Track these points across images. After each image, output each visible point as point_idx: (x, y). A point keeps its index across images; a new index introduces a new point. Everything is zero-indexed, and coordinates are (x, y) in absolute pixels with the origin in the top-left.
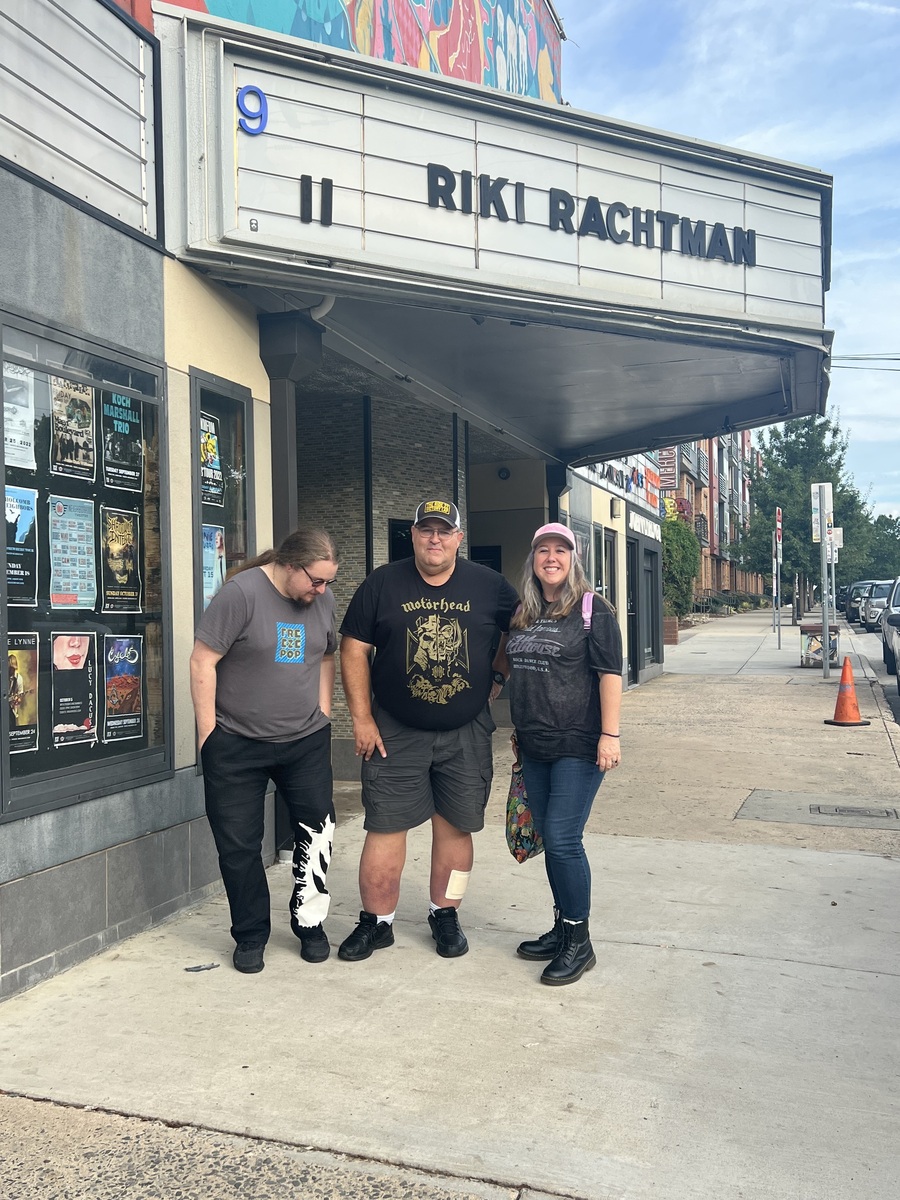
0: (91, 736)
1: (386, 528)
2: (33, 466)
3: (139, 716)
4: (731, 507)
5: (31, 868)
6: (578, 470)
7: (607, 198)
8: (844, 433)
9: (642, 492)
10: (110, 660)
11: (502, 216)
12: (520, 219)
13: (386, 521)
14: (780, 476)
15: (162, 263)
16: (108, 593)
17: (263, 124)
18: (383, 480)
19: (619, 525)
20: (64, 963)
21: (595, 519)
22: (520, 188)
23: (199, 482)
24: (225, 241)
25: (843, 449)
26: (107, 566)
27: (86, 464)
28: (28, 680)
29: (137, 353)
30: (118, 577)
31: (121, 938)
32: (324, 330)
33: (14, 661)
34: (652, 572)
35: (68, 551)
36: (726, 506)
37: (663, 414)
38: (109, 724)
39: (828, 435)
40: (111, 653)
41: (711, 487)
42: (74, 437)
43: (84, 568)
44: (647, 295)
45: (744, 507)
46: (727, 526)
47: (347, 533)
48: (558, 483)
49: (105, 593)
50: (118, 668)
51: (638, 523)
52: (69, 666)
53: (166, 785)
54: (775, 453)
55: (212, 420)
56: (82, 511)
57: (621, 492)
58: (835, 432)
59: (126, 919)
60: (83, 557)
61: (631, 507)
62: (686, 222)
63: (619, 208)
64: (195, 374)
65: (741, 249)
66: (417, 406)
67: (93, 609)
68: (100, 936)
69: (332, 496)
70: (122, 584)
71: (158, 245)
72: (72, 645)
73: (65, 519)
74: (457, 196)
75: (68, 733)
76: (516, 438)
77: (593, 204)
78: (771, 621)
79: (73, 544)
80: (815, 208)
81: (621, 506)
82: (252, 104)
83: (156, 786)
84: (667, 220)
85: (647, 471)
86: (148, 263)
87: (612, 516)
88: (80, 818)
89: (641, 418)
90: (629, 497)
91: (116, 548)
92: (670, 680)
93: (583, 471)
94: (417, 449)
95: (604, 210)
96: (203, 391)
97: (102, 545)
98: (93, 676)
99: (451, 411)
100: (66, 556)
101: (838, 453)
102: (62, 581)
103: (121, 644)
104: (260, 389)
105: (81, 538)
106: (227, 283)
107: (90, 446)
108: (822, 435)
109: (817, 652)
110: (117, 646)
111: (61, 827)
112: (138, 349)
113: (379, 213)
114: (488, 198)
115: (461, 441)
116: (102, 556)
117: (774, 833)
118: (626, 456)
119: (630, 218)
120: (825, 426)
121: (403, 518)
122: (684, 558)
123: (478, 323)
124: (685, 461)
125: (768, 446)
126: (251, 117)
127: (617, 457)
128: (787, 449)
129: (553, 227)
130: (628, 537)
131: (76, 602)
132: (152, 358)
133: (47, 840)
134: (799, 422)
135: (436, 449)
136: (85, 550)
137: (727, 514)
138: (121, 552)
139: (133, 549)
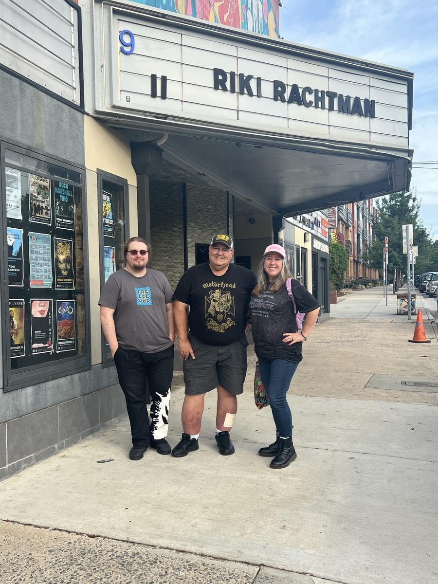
0: (51, 349)
1: (194, 248)
2: (21, 218)
3: (74, 340)
4: (363, 237)
5: (22, 413)
6: (288, 219)
7: (302, 85)
8: (419, 200)
9: (319, 230)
10: (60, 312)
11: (250, 94)
12: (259, 95)
13: (194, 244)
14: (387, 221)
15: (83, 118)
16: (58, 280)
17: (132, 49)
18: (192, 224)
19: (308, 246)
20: (38, 459)
21: (296, 243)
22: (259, 80)
23: (102, 225)
24: (114, 107)
25: (418, 208)
26: (57, 267)
27: (46, 217)
28: (19, 322)
29: (71, 162)
30: (63, 272)
31: (66, 447)
32: (163, 150)
33: (12, 313)
34: (324, 269)
35: (38, 259)
36: (361, 236)
37: (329, 191)
38: (59, 343)
39: (411, 201)
40: (60, 309)
41: (353, 227)
42: (41, 204)
43: (47, 268)
44: (321, 133)
45: (370, 236)
46: (361, 246)
47: (175, 250)
48: (278, 225)
50: (64, 316)
51: (318, 245)
52: (39, 316)
53: (87, 373)
54: (385, 210)
55: (109, 195)
56: (45, 239)
57: (309, 230)
58: (414, 200)
59: (68, 437)
60: (46, 262)
61: (314, 237)
62: (341, 96)
63: (308, 90)
64: (100, 173)
65: (368, 109)
66: (209, 188)
67: (51, 287)
68: (56, 446)
69: (168, 232)
70: (65, 276)
71: (81, 109)
72: (40, 305)
73: (36, 244)
74: (228, 84)
75: (39, 348)
76: (258, 203)
77: (295, 88)
78: (382, 292)
79: (41, 256)
80: (404, 89)
81: (309, 237)
82: (127, 39)
83: (82, 373)
84: (332, 95)
85: (322, 219)
86: (76, 118)
87: (305, 241)
88: (45, 389)
89: (319, 193)
90: (313, 232)
91: (62, 258)
92: (333, 321)
93: (290, 219)
94: (209, 209)
95: (301, 91)
96: (104, 181)
97: (55, 257)
98: (51, 321)
99: (226, 190)
100: (38, 262)
101: (416, 210)
102: (36, 274)
103: (65, 305)
104: (132, 180)
105: (44, 253)
106: (115, 127)
107: (49, 208)
108: (408, 201)
109: (405, 307)
110: (63, 306)
111: (36, 393)
112: (72, 160)
113: (189, 93)
114: (243, 85)
115: (231, 205)
116: (55, 262)
117: (383, 395)
118: (312, 212)
119: (313, 94)
120: (409, 197)
121: (202, 243)
122: (340, 262)
123: (239, 147)
124: (340, 214)
125: (381, 207)
126: (127, 46)
127: (307, 213)
128: (390, 208)
129: (275, 99)
130: (312, 252)
131: (42, 284)
132: (78, 165)
133: (30, 399)
134: (397, 195)
135: (219, 209)
136: (47, 259)
137: (361, 240)
138: (64, 259)
139: (70, 258)
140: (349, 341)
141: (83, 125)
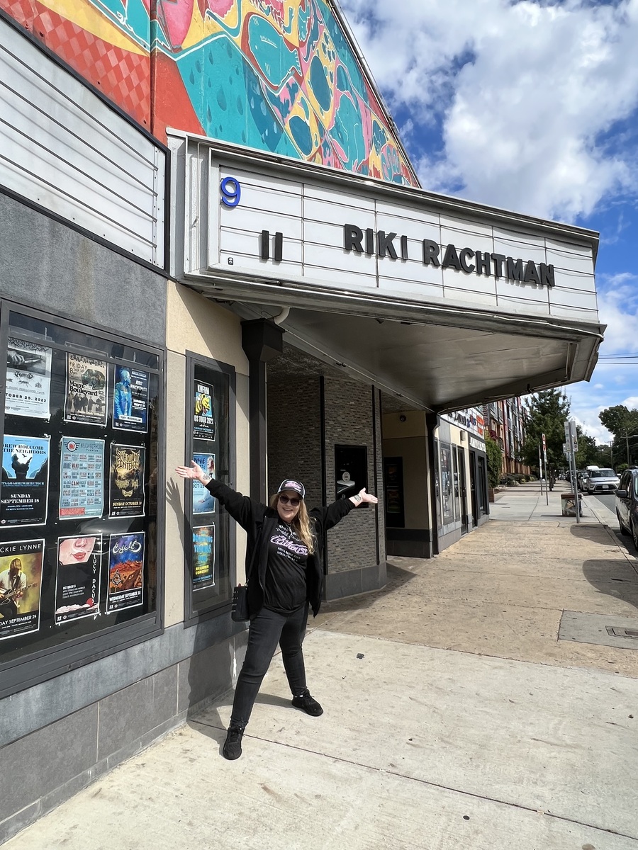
0: (94, 611)
1: (333, 450)
2: (48, 416)
3: (141, 590)
4: (514, 434)
5: (15, 735)
6: (443, 416)
7: (460, 245)
8: (569, 398)
9: (475, 428)
10: (114, 552)
11: (393, 257)
12: (405, 258)
13: (333, 445)
14: (540, 419)
15: (165, 284)
16: (114, 504)
17: (237, 201)
18: (331, 423)
19: (465, 445)
20: (47, 807)
21: (452, 442)
22: (404, 240)
23: (192, 425)
24: (211, 270)
25: (569, 405)
26: (115, 486)
27: (98, 414)
28: (31, 576)
29: (142, 339)
30: (124, 492)
31: (111, 767)
32: (284, 331)
33: (18, 563)
34: (482, 468)
35: (78, 476)
36: (512, 433)
37: (490, 384)
38: (111, 599)
39: (561, 399)
40: (116, 547)
41: (504, 425)
42: (88, 396)
43: (93, 488)
44: (488, 303)
45: (520, 434)
46: (512, 443)
47: (311, 453)
48: (432, 422)
49: (112, 504)
50: (122, 557)
51: (474, 443)
52: (75, 561)
53: (156, 642)
54: (535, 408)
55: (207, 386)
56: (92, 448)
57: (465, 427)
58: (564, 398)
59: (116, 750)
60: (92, 480)
61: (471, 435)
62: (510, 259)
63: (468, 252)
64: (189, 356)
66: (351, 381)
67: (100, 517)
68: (90, 772)
69: (303, 432)
70: (128, 497)
71: (164, 273)
72: (77, 545)
73: (76, 454)
74: (363, 243)
75: (71, 612)
76: (409, 399)
77: (451, 249)
78: (539, 489)
79: (83, 471)
80: (590, 253)
81: (466, 434)
82: (230, 189)
83: (148, 644)
84: (497, 259)
85: (478, 417)
86: (154, 282)
87: (461, 439)
88: (71, 681)
89: (477, 387)
90: (469, 430)
91: (123, 472)
92: (494, 524)
93: (445, 416)
94: (352, 405)
95: (458, 253)
96: (197, 367)
97: (111, 470)
98: (97, 567)
99: (370, 384)
100: (76, 480)
101: (566, 407)
102: (70, 499)
103: (126, 539)
104: (242, 368)
105: (90, 466)
106: (216, 299)
107: (103, 402)
108: (558, 399)
109: (571, 508)
110: (122, 542)
111: (51, 694)
112: (143, 337)
113: (313, 254)
114: (383, 245)
115: (377, 400)
116: (110, 480)
117: (590, 655)
118: (467, 409)
119: (474, 257)
120: (559, 395)
121: (344, 444)
122: (495, 460)
123: (380, 322)
124: (491, 413)
125: (530, 405)
126: (231, 196)
127: (462, 409)
128: (541, 406)
129: (426, 263)
130: (470, 451)
131: (83, 512)
132: (154, 343)
133: (35, 708)
134: (546, 393)
135: (362, 405)
136: (94, 475)
137: (512, 437)
138: (128, 474)
139: (140, 473)
140: (518, 554)
141: (166, 292)
